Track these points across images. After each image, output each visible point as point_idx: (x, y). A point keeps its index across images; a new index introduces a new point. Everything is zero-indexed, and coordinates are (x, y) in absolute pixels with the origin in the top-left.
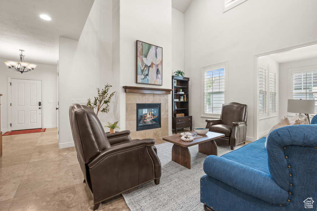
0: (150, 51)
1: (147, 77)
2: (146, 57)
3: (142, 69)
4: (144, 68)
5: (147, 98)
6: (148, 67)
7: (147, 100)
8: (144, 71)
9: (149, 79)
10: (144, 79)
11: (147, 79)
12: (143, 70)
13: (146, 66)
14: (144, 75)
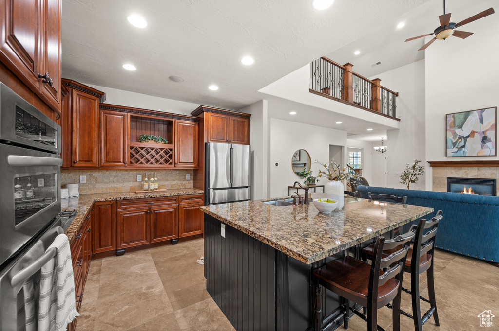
0: (468, 120)
1: (463, 149)
2: (461, 127)
3: (454, 141)
4: (458, 140)
5: (465, 172)
6: (464, 137)
7: (465, 174)
8: (458, 143)
9: (466, 150)
10: (457, 152)
11: (462, 152)
12: (456, 142)
13: (460, 137)
14: (457, 148)
